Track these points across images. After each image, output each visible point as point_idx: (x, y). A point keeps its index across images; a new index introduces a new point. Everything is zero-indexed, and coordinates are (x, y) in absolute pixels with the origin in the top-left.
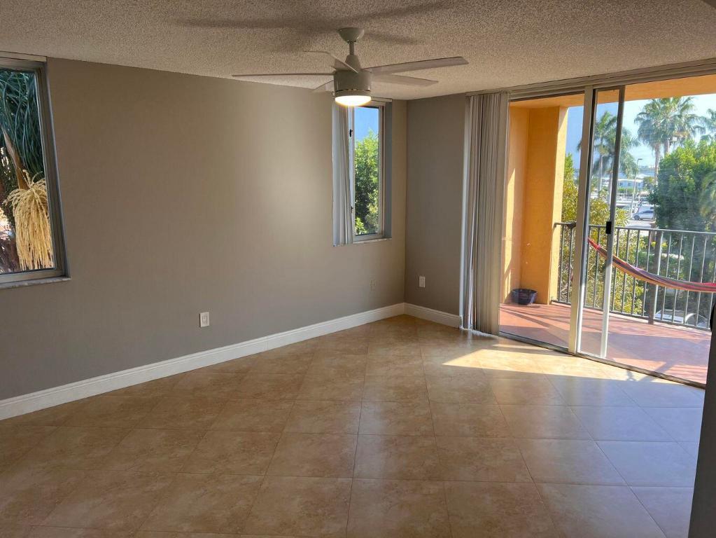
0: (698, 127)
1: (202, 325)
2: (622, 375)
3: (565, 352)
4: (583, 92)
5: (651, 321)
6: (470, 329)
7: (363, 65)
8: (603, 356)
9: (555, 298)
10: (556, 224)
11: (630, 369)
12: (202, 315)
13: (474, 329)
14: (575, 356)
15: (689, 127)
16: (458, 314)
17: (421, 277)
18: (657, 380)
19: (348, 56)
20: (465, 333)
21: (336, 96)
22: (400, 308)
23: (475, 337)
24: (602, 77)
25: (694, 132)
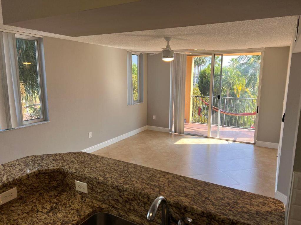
0: (208, 60)
1: (90, 137)
2: (225, 142)
3: (206, 137)
4: (211, 55)
5: (223, 127)
6: (173, 133)
7: (172, 49)
8: (218, 137)
9: (191, 121)
10: (191, 96)
11: (227, 140)
12: (90, 133)
13: (175, 133)
14: (210, 138)
15: (205, 60)
16: (169, 128)
17: (154, 116)
18: (236, 143)
19: (167, 46)
20: (171, 134)
21: (163, 58)
22: (146, 127)
23: (175, 135)
24: (218, 51)
25: (207, 62)
